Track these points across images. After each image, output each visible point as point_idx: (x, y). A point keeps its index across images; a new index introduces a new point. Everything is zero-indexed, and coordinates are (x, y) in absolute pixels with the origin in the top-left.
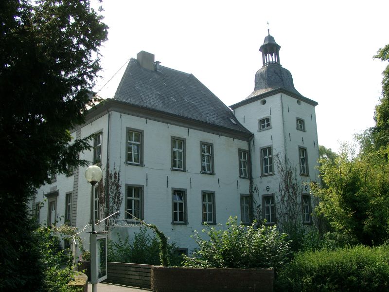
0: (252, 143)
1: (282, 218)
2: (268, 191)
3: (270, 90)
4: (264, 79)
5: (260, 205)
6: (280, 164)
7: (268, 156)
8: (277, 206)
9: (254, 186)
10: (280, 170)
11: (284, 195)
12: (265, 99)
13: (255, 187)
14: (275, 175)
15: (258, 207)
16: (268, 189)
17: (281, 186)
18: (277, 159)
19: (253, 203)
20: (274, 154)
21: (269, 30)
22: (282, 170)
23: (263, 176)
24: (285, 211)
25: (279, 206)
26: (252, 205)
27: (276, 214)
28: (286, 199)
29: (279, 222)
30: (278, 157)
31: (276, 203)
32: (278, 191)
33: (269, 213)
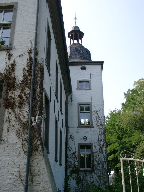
0: (69, 97)
1: (100, 165)
2: (85, 140)
5: (75, 152)
6: (99, 119)
8: (94, 154)
9: (69, 134)
10: (99, 124)
11: (103, 146)
13: (71, 136)
14: (93, 127)
15: (74, 153)
16: (85, 138)
17: (100, 138)
18: (96, 115)
20: (93, 110)
21: (76, 23)
22: (101, 125)
23: (79, 127)
24: (103, 159)
25: (97, 154)
27: (93, 161)
29: (96, 169)
30: (97, 114)
31: (94, 151)
32: (96, 141)
33: (85, 161)
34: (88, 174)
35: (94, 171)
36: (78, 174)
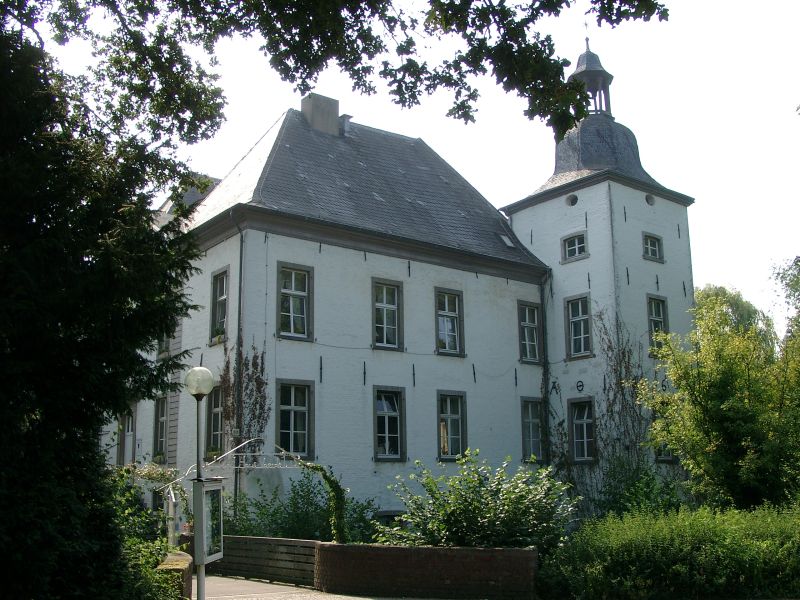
0: (547, 288)
1: (610, 448)
2: (580, 391)
3: (586, 173)
4: (575, 149)
5: (563, 421)
6: (606, 334)
7: (581, 317)
8: (598, 422)
9: (552, 380)
10: (606, 348)
11: (614, 400)
12: (576, 193)
13: (554, 383)
14: (594, 356)
15: (561, 424)
16: (580, 386)
17: (608, 381)
18: (599, 324)
19: (550, 417)
20: (593, 312)
21: (587, 40)
22: (610, 347)
23: (569, 358)
24: (615, 434)
25: (603, 423)
26: (547, 421)
27: (596, 441)
28: (617, 408)
29: (602, 457)
30: (602, 319)
31: (597, 416)
32: (602, 391)
33: (583, 439)
34: (586, 470)
35: (597, 462)
36: (569, 471)
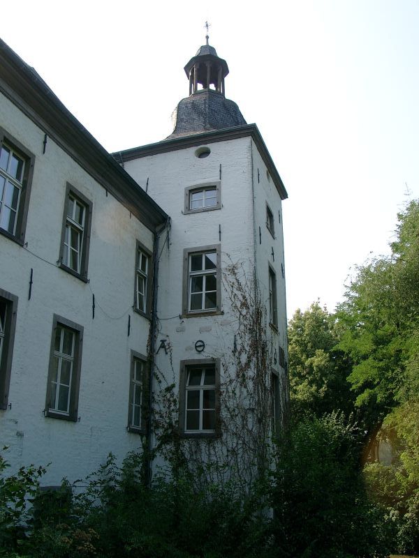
0: (163, 236)
1: (238, 420)
2: (199, 352)
4: (200, 113)
5: (173, 386)
6: (240, 289)
7: (204, 271)
8: (223, 389)
9: (160, 338)
10: (239, 305)
11: (248, 365)
12: (208, 146)
13: (163, 341)
14: (222, 313)
15: (169, 389)
16: (200, 346)
17: (239, 342)
18: (231, 278)
19: (155, 382)
20: (223, 266)
21: (207, 37)
22: (244, 305)
23: (185, 315)
24: (246, 403)
25: (230, 389)
26: (150, 385)
27: (219, 410)
28: (251, 373)
29: (227, 430)
30: (235, 274)
31: (222, 381)
32: (230, 353)
33: (199, 408)
34: (203, 446)
35: (219, 435)
36: (178, 446)
